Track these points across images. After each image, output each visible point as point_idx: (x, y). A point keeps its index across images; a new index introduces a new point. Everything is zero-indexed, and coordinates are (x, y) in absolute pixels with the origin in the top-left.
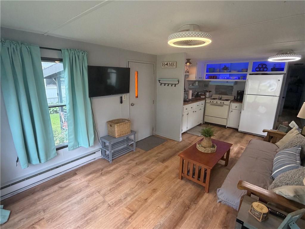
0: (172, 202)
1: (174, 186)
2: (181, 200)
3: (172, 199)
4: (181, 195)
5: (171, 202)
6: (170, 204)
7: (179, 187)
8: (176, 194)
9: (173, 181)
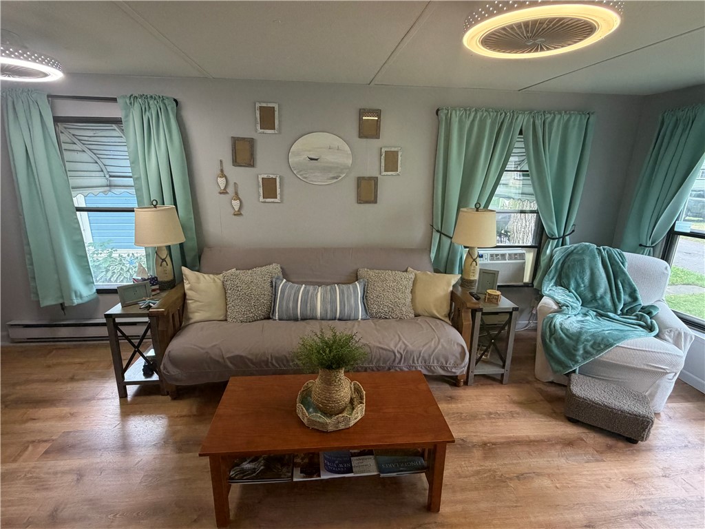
0: (515, 475)
1: (475, 502)
2: (488, 464)
3: (511, 479)
4: (478, 473)
5: (517, 477)
6: (522, 475)
7: (463, 490)
8: (487, 482)
9: (463, 520)
